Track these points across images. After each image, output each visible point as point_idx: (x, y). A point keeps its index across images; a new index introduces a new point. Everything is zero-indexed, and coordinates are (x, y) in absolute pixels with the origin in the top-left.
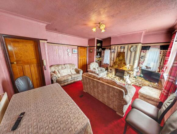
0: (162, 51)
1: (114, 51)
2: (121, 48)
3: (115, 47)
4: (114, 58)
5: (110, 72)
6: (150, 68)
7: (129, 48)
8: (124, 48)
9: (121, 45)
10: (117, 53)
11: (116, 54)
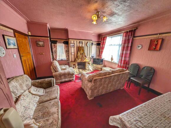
0: (97, 46)
1: (73, 45)
2: (79, 43)
3: (74, 41)
4: (74, 53)
5: (73, 68)
6: (94, 57)
7: (86, 44)
8: (82, 43)
9: (79, 40)
10: (77, 47)
11: (75, 48)
